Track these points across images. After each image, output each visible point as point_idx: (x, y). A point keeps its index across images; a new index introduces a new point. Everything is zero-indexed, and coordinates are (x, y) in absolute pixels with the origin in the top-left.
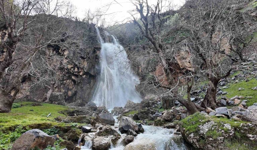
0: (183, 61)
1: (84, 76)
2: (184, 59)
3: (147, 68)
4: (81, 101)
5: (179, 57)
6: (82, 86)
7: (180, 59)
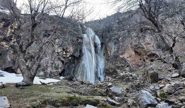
0: (148, 46)
1: (70, 58)
2: (148, 44)
3: (117, 52)
4: (69, 77)
5: (144, 43)
6: (69, 65)
7: (145, 44)
